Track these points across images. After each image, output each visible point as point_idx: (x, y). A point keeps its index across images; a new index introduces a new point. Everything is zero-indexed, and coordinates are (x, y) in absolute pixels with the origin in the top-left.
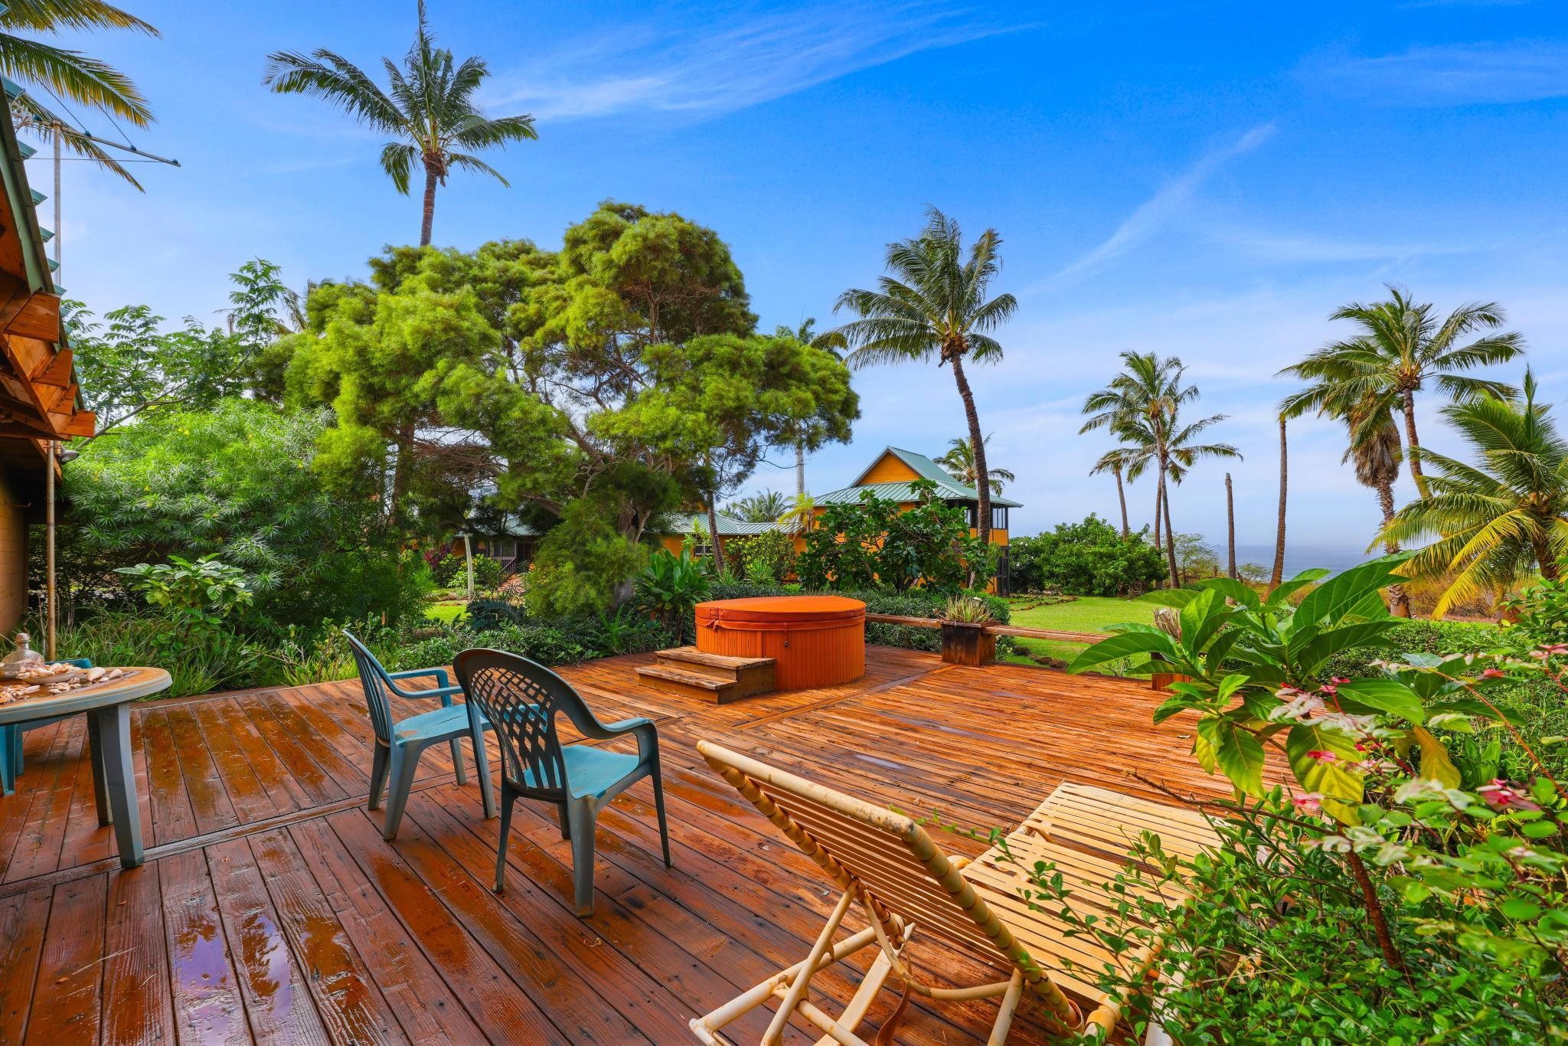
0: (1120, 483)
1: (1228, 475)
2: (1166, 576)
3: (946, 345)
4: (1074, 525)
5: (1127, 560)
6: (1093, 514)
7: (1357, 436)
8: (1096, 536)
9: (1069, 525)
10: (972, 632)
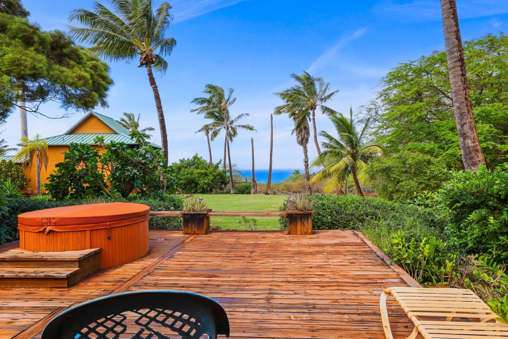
0: (208, 140)
1: (252, 138)
2: (228, 183)
3: (143, 57)
4: (188, 159)
5: (213, 176)
6: (197, 154)
7: (297, 124)
8: (198, 165)
9: (186, 159)
10: (201, 216)
